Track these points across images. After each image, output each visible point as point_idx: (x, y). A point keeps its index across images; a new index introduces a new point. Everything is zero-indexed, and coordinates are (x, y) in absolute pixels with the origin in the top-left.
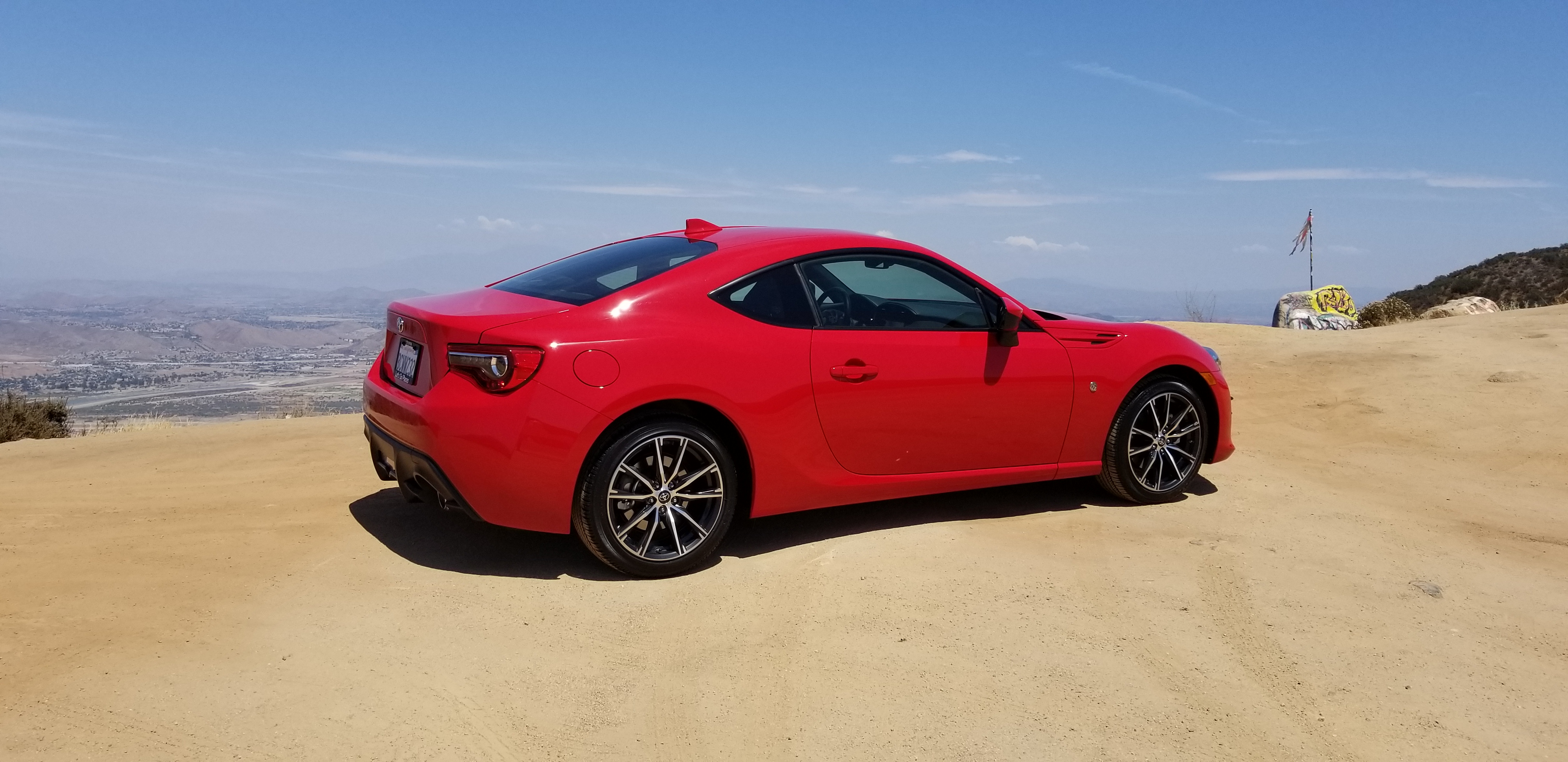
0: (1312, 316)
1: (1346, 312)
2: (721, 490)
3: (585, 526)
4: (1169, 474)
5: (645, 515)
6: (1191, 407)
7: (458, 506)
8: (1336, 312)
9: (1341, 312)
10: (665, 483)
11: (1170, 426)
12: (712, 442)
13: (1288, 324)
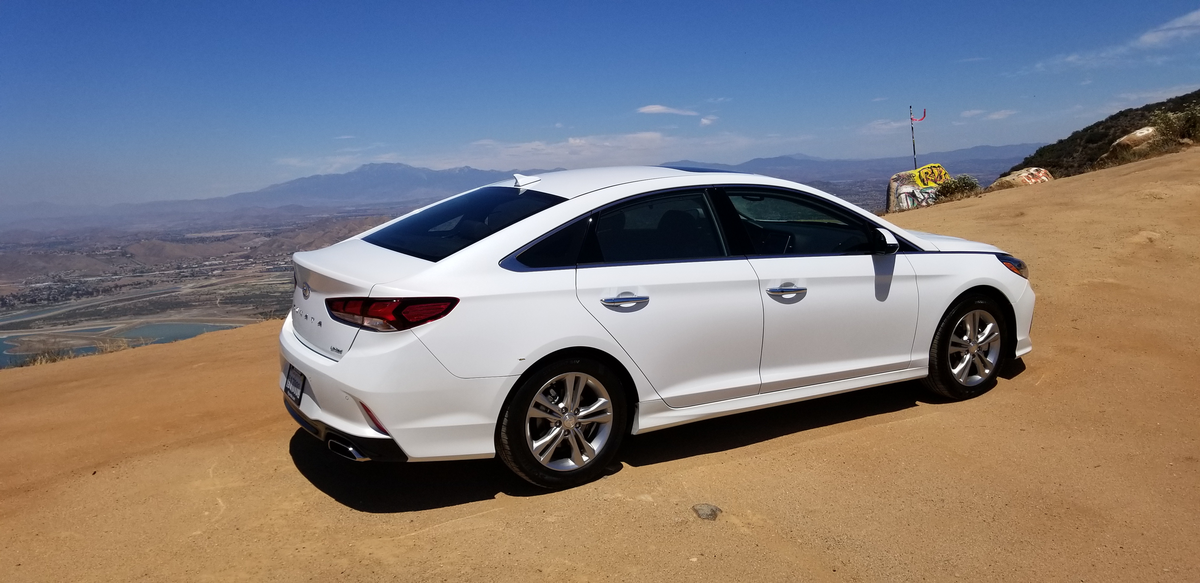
0: (916, 190)
8: (936, 185)
13: (897, 198)
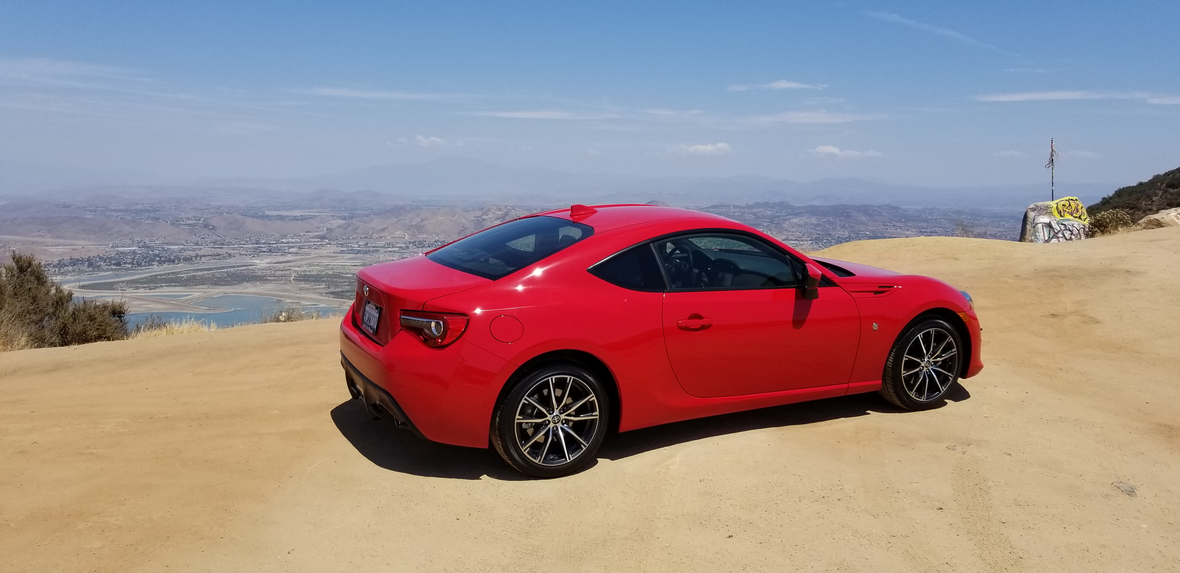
0: (1052, 221)
1: (1080, 218)
2: (597, 413)
3: (499, 442)
4: (933, 388)
5: (543, 433)
6: (950, 338)
7: (408, 427)
8: (1072, 218)
9: (1076, 217)
10: (557, 409)
11: (934, 352)
12: (591, 378)
13: (1034, 227)
